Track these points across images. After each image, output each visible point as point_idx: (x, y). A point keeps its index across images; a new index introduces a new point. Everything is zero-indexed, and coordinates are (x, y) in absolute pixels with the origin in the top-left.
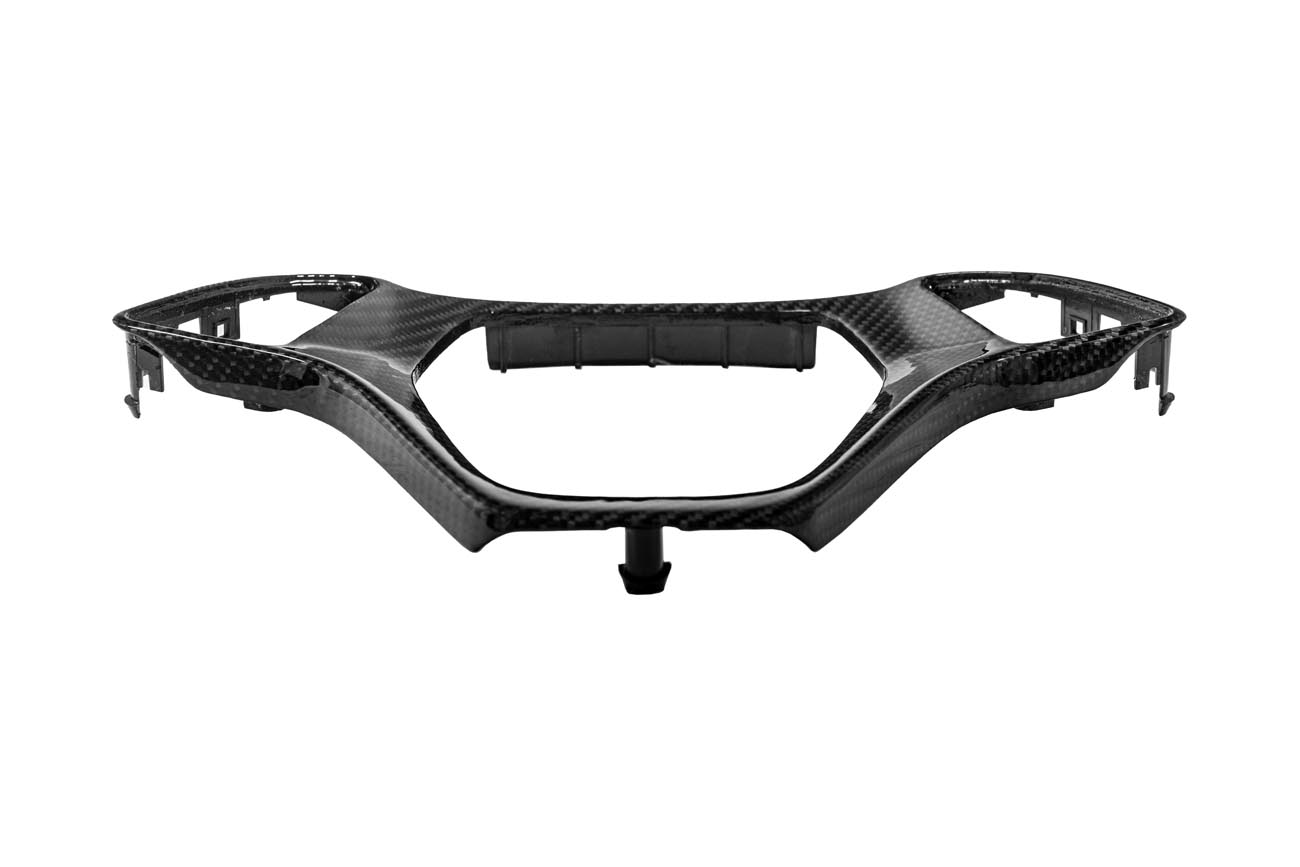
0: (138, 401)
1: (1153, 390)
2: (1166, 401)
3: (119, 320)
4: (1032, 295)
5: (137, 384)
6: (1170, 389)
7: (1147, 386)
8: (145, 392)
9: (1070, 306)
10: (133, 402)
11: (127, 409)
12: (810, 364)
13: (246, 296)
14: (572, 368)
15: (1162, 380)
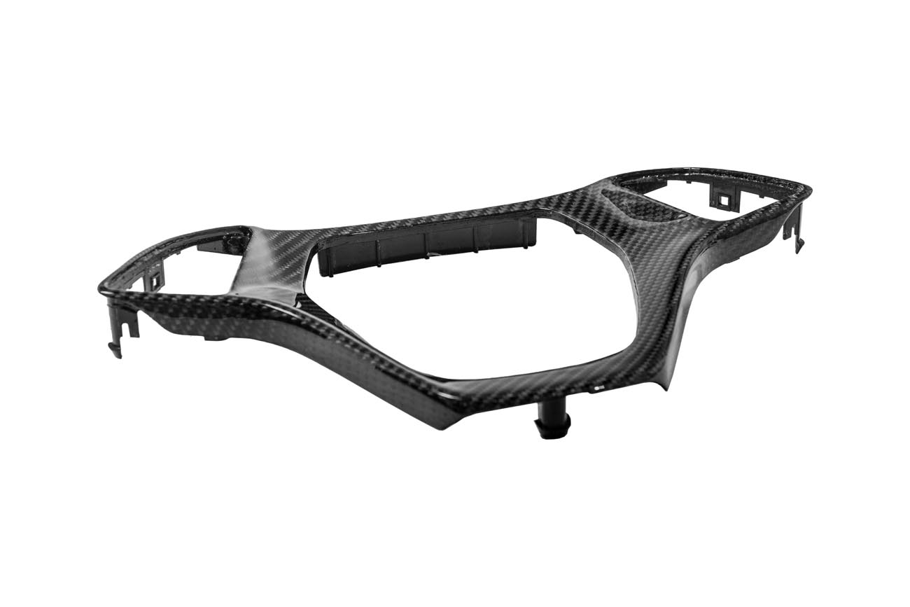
0: (120, 347)
1: (793, 238)
2: (800, 244)
3: (102, 289)
4: (687, 183)
5: (118, 333)
6: (802, 236)
7: (790, 237)
8: (126, 339)
9: (717, 187)
10: (115, 347)
11: (111, 353)
12: (533, 243)
13: (167, 254)
14: (375, 268)
15: (797, 233)
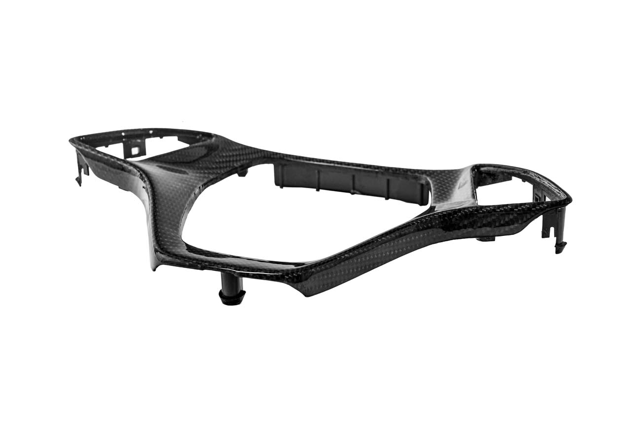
0: (80, 179)
1: (552, 239)
2: (560, 247)
3: (72, 141)
4: (523, 181)
5: (80, 172)
6: (564, 239)
7: (548, 237)
9: (535, 189)
11: (77, 183)
13: (150, 136)
15: (559, 234)
